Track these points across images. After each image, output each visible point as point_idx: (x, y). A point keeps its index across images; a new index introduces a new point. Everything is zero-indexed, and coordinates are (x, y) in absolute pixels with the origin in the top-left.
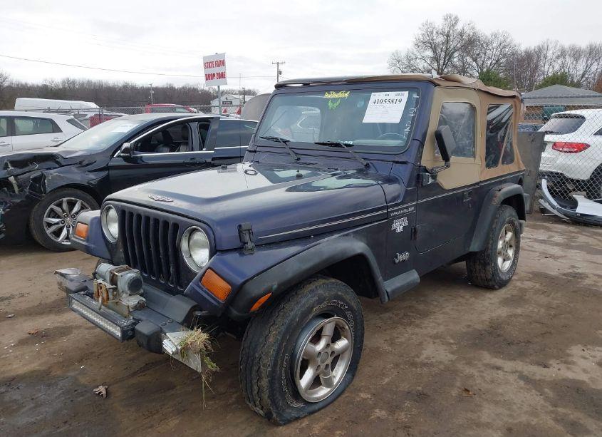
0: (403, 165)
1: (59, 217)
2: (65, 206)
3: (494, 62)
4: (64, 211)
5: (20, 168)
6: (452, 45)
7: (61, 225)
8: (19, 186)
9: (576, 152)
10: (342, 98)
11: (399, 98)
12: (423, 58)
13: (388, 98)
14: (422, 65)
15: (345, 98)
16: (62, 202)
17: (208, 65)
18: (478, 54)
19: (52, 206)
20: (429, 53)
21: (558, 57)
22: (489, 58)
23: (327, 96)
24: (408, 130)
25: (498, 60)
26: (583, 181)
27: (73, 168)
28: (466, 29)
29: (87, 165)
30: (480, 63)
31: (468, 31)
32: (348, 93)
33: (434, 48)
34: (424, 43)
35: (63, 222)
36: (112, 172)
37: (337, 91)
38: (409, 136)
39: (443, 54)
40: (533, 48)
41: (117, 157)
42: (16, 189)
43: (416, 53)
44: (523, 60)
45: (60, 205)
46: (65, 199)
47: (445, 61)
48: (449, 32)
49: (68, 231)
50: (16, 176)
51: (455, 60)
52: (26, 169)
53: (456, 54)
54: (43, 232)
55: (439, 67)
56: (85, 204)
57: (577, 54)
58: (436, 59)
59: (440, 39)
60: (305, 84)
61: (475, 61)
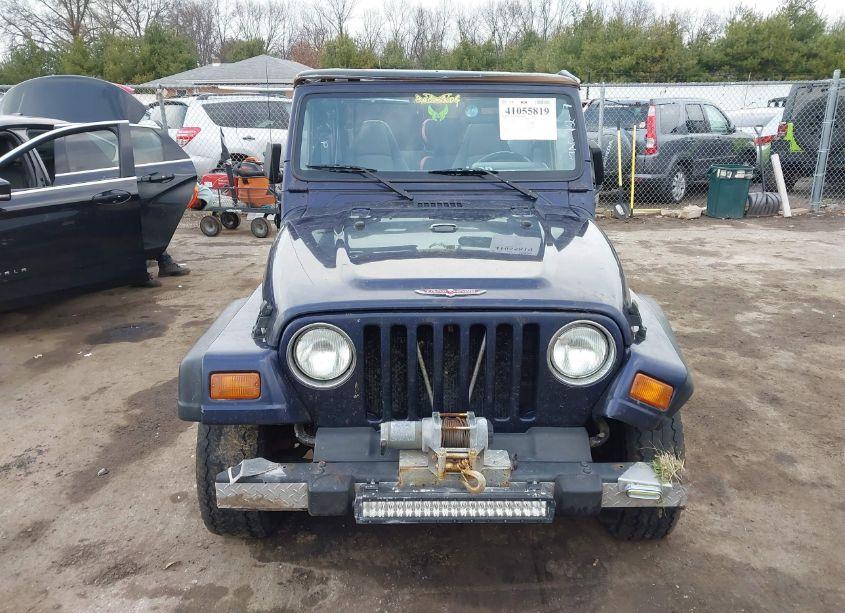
10: (449, 105)
11: (544, 106)
13: (527, 106)
15: (454, 104)
32: (458, 96)
37: (437, 94)
55: (71, 16)
61: (125, 11)
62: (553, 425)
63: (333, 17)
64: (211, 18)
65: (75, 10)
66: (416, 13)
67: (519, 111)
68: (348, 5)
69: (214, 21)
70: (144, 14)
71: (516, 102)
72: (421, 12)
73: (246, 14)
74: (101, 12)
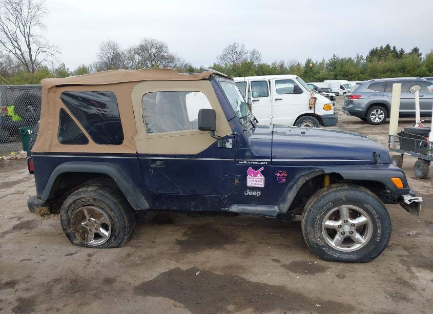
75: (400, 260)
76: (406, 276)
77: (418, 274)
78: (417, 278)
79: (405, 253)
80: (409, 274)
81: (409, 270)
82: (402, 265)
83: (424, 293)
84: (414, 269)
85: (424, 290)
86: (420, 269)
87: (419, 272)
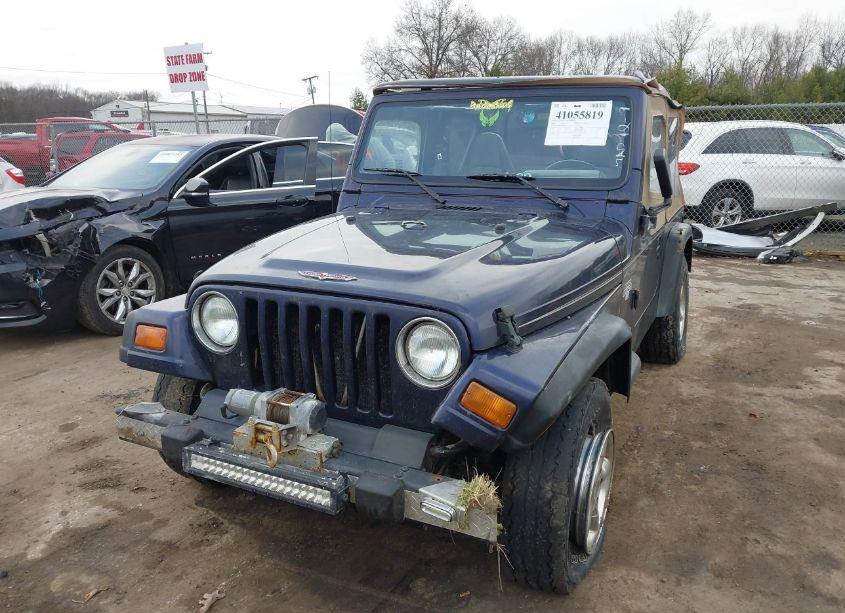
0: (625, 206)
1: (112, 286)
2: (120, 269)
3: (500, 57)
4: (120, 278)
5: (49, 219)
6: (447, 33)
7: (116, 297)
8: (52, 246)
9: (686, 174)
10: (501, 110)
11: (597, 110)
12: (409, 50)
13: (580, 110)
14: (408, 60)
15: (506, 109)
16: (116, 264)
17: (174, 60)
18: (480, 47)
19: (105, 271)
20: (417, 43)
21: (574, 53)
22: (494, 52)
23: (474, 106)
24: (621, 154)
25: (504, 56)
26: (695, 207)
27: (123, 214)
28: (463, 12)
29: (142, 210)
30: (483, 59)
31: (466, 15)
32: (512, 101)
33: (423, 37)
34: (408, 28)
35: (119, 293)
36: (172, 220)
37: (491, 100)
38: (624, 163)
39: (436, 45)
40: (544, 40)
41: (178, 197)
42: (48, 251)
43: (399, 42)
44: (534, 56)
45: (114, 269)
46: (120, 261)
47: (438, 56)
48: (441, 14)
49: (126, 305)
50: (46, 231)
51: (450, 53)
52: (57, 220)
53: (451, 46)
54: (97, 309)
55: (431, 63)
56: (145, 266)
57: (596, 49)
58: (427, 51)
59: (429, 24)
60: (423, 89)
61: (476, 56)
62: (407, 426)
63: (675, 50)
64: (552, 57)
65: (434, 58)
66: (770, 39)
67: (570, 115)
68: (693, 35)
69: (555, 60)
70: (492, 58)
71: (569, 106)
72: (777, 39)
73: (585, 53)
74: (455, 58)
75: (152, 516)
76: (112, 495)
77: (96, 509)
78: (94, 503)
79: (161, 535)
80: (111, 500)
81: (118, 507)
82: (137, 509)
83: (64, 488)
84: (111, 514)
85: (68, 493)
86: (100, 521)
87: (98, 515)
